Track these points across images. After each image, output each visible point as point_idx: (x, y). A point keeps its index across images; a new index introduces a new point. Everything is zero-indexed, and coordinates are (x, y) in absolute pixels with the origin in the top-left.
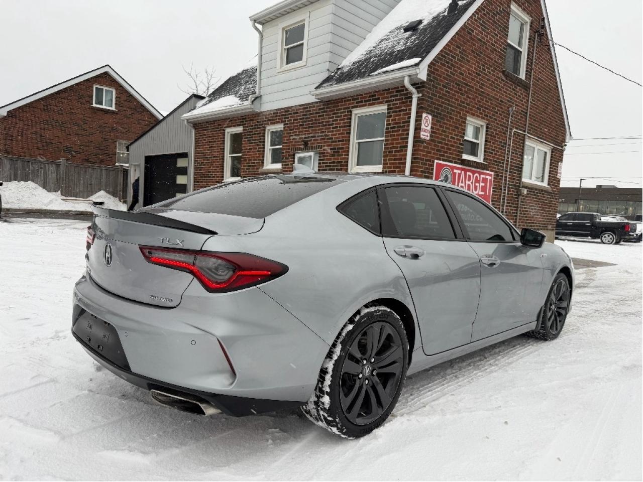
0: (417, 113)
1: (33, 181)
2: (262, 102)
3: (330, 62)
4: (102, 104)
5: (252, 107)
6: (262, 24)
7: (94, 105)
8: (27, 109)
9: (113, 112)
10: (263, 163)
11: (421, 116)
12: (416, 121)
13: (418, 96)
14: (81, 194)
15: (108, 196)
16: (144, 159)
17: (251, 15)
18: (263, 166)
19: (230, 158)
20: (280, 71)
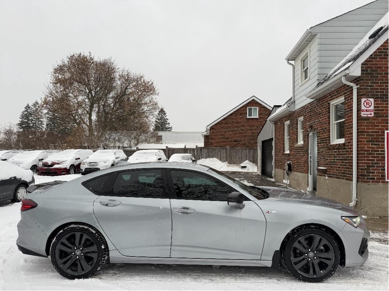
0: (358, 99)
1: (216, 158)
2: (296, 104)
3: (319, 74)
4: (252, 116)
5: (289, 109)
6: (294, 60)
7: (248, 117)
8: (218, 125)
9: (257, 119)
10: (297, 141)
11: (361, 101)
12: (358, 105)
13: (357, 87)
14: (237, 163)
15: (250, 163)
16: (261, 142)
17: (285, 58)
18: (297, 143)
19: (288, 139)
20: (301, 85)
